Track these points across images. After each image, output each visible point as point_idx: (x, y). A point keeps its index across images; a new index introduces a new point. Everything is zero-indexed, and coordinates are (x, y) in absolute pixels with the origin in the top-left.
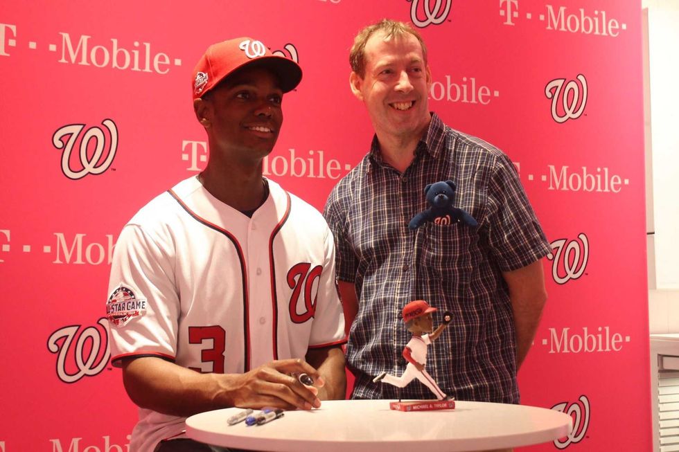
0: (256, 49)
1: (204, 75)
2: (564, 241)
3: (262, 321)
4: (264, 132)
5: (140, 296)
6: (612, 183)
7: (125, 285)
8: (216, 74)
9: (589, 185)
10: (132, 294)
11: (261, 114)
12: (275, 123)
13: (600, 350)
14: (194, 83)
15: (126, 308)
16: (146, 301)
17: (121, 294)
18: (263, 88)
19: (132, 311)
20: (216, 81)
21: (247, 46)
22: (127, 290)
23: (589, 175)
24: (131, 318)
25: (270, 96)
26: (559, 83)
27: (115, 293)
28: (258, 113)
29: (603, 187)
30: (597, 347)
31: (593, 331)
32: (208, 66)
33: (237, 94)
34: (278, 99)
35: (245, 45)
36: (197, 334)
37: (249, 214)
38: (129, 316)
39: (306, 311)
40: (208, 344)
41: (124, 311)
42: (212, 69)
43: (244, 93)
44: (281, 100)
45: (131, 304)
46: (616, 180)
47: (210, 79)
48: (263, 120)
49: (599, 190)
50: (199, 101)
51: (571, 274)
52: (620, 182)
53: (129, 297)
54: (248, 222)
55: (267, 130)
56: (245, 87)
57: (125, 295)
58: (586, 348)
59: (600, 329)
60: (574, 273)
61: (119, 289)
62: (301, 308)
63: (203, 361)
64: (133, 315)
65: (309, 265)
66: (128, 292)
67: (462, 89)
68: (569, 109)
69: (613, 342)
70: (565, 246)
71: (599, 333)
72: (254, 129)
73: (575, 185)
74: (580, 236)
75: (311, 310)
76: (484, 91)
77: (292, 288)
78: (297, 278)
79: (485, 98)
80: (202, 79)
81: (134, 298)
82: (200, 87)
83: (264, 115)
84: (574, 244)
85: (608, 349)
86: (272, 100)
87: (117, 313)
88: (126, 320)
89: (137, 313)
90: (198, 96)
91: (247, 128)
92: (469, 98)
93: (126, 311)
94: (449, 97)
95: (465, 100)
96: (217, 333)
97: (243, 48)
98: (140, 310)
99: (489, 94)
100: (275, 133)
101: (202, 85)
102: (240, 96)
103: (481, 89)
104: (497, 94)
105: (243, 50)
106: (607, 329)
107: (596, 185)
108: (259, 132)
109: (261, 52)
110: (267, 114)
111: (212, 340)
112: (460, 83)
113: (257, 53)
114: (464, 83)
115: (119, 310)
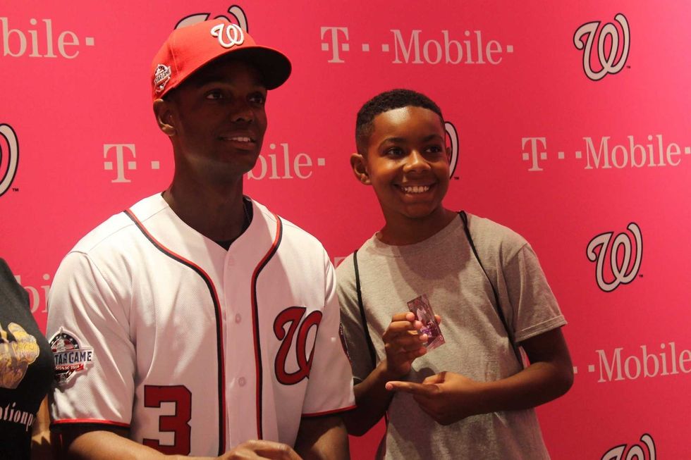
0: (232, 36)
1: (166, 68)
2: (610, 235)
3: (242, 382)
4: (243, 142)
5: (84, 345)
6: (669, 154)
7: (65, 331)
8: (181, 68)
9: (638, 159)
10: (75, 342)
11: (239, 120)
12: (257, 130)
13: (665, 373)
14: (154, 77)
15: (68, 361)
16: (92, 351)
17: (62, 342)
18: (241, 86)
19: (75, 365)
20: (182, 76)
21: (221, 31)
22: (69, 337)
23: (638, 146)
24: (74, 373)
25: (250, 96)
26: (592, 28)
27: (54, 340)
29: (657, 160)
30: (661, 370)
31: (654, 349)
33: (208, 93)
34: (261, 99)
35: (217, 31)
36: (155, 395)
37: (226, 245)
38: (72, 371)
39: (298, 369)
40: (169, 408)
41: (66, 364)
42: (176, 61)
43: (217, 92)
44: (264, 100)
45: (74, 356)
46: (673, 150)
47: (174, 73)
48: (242, 127)
49: (652, 164)
50: (160, 103)
51: (620, 278)
52: (678, 152)
53: (71, 347)
54: (225, 255)
55: (246, 139)
56: (217, 85)
57: (67, 343)
58: (646, 373)
59: (663, 346)
60: (625, 276)
61: (59, 335)
62: (292, 365)
63: (160, 430)
64: (77, 370)
65: (304, 309)
66: (70, 340)
67: (464, 47)
68: (607, 62)
69: (681, 361)
70: (611, 242)
71: (662, 351)
72: (230, 139)
73: (620, 160)
74: (630, 227)
75: (306, 368)
77: (280, 339)
78: (287, 327)
79: (495, 57)
80: (163, 74)
81: (78, 348)
82: (161, 84)
83: (243, 120)
84: (623, 238)
85: (675, 371)
86: (253, 100)
87: (58, 367)
88: (68, 376)
89: (81, 367)
90: (158, 95)
91: (222, 138)
92: (475, 57)
93: (68, 364)
94: (448, 59)
95: (469, 61)
96: (181, 396)
97: (215, 34)
98: (85, 363)
99: (500, 50)
100: (257, 143)
101: (164, 81)
102: (211, 97)
103: (489, 45)
104: (510, 49)
105: (216, 37)
106: (672, 345)
107: (648, 158)
108: (237, 141)
109: (238, 40)
110: (247, 119)
111: (174, 404)
112: (462, 39)
113: (234, 42)
114: (467, 38)
115: (60, 362)
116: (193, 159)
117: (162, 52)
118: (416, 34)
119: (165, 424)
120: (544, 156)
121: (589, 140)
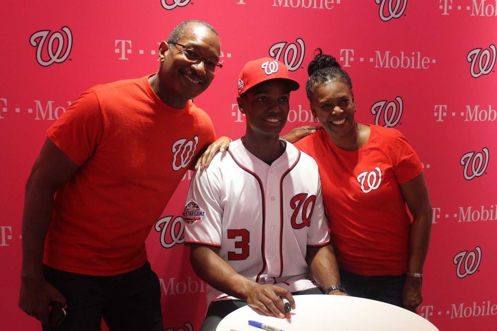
1: (242, 82)
2: (473, 153)
3: (273, 227)
4: (274, 122)
5: (202, 208)
7: (194, 201)
8: (248, 83)
10: (197, 207)
16: (205, 212)
17: (192, 206)
19: (197, 217)
20: (247, 88)
21: (266, 66)
22: (195, 204)
24: (196, 221)
26: (477, 51)
27: (188, 204)
28: (270, 111)
32: (244, 77)
33: (259, 98)
35: (265, 66)
36: (232, 233)
37: (270, 164)
39: (302, 222)
40: (239, 239)
41: (192, 216)
42: (246, 80)
43: (263, 98)
45: (196, 213)
47: (244, 86)
51: (476, 174)
53: (196, 209)
55: (276, 121)
57: (194, 207)
59: (492, 206)
61: (191, 203)
62: (299, 220)
63: (236, 248)
64: (197, 219)
65: (307, 194)
68: (483, 68)
71: (491, 209)
72: (268, 120)
74: (484, 150)
75: (306, 222)
76: (426, 60)
77: (293, 209)
78: (296, 203)
80: (241, 84)
81: (199, 210)
82: (240, 89)
87: (189, 217)
88: (193, 222)
89: (199, 219)
91: (264, 120)
92: (416, 65)
93: (194, 216)
95: (413, 67)
97: (264, 68)
98: (201, 217)
102: (260, 100)
108: (271, 122)
109: (275, 70)
110: (276, 112)
111: (241, 237)
112: (410, 56)
113: (272, 71)
114: (413, 56)
115: (190, 215)
116: (253, 127)
117: (241, 74)
118: (387, 53)
119: (237, 245)
120: (445, 114)
121: (468, 107)
